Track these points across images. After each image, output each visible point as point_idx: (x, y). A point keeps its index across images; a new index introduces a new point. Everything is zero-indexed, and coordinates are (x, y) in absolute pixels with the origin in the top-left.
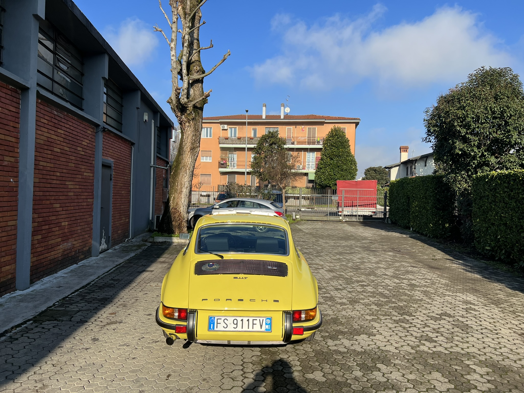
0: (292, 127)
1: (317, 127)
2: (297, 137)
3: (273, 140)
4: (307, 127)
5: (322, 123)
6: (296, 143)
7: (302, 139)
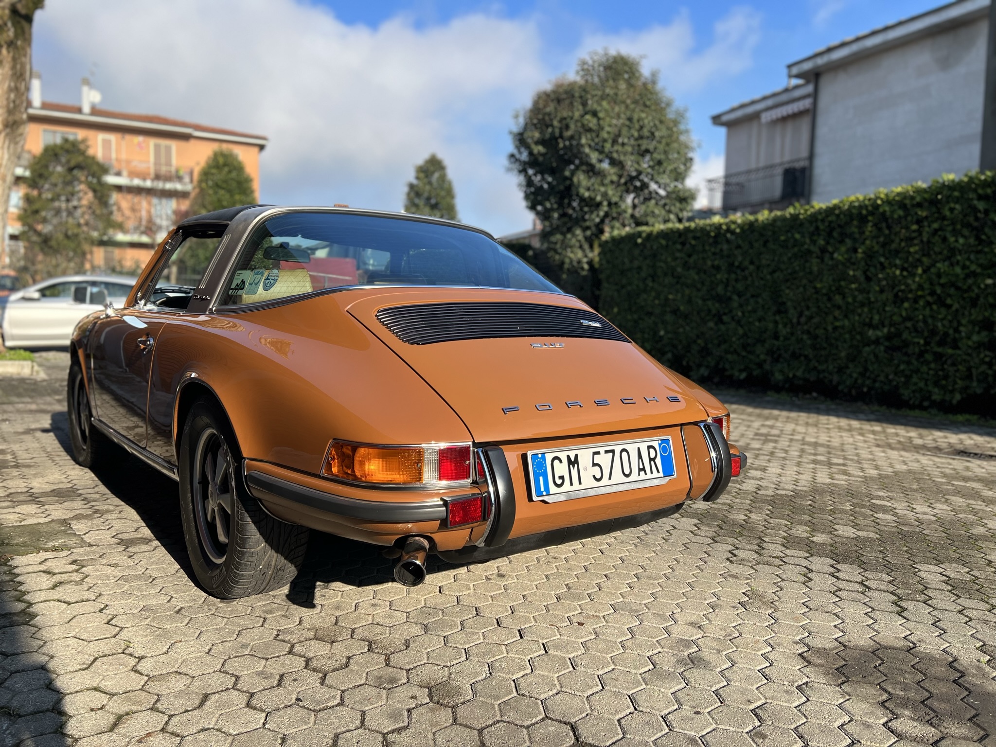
0: (112, 137)
1: (174, 145)
2: (128, 162)
3: (76, 159)
4: (152, 142)
5: (186, 137)
6: (125, 173)
7: (141, 166)
